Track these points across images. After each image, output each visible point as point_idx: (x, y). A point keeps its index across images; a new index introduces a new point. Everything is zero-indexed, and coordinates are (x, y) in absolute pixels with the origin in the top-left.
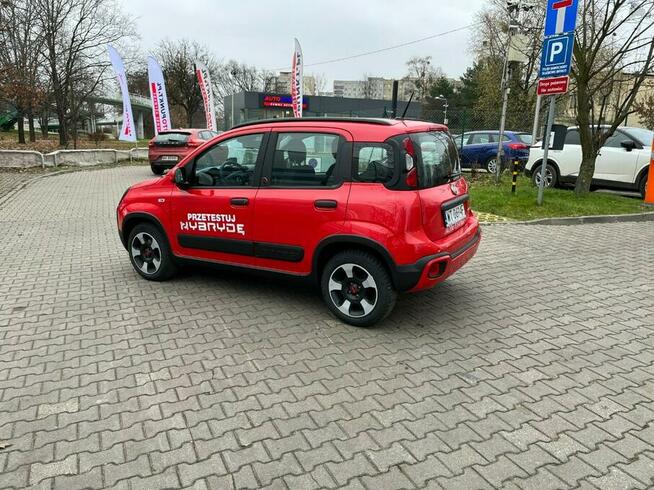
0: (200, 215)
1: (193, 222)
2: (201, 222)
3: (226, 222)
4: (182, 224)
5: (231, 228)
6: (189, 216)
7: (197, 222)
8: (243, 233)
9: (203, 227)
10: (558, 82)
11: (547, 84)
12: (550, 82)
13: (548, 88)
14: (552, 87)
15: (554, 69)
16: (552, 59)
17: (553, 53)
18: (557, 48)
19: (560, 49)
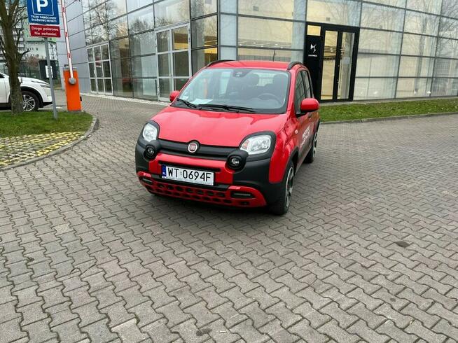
10: (50, 29)
11: (39, 29)
12: (42, 27)
13: (41, 32)
14: (46, 31)
15: (44, 18)
16: (39, 10)
17: (39, 6)
18: (42, 3)
19: (46, 4)
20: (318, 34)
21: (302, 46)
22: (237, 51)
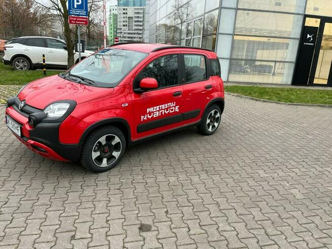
0: (155, 108)
1: (150, 113)
2: (155, 111)
3: (170, 107)
4: (142, 117)
5: (172, 110)
6: (148, 110)
7: (153, 112)
8: (178, 111)
9: (157, 114)
10: (82, 19)
11: (75, 19)
12: (77, 18)
13: (75, 21)
14: (79, 21)
15: (78, 12)
16: (76, 7)
17: (76, 3)
18: (78, 2)
19: (80, 3)
20: (318, 25)
21: (298, 36)
22: (233, 38)
